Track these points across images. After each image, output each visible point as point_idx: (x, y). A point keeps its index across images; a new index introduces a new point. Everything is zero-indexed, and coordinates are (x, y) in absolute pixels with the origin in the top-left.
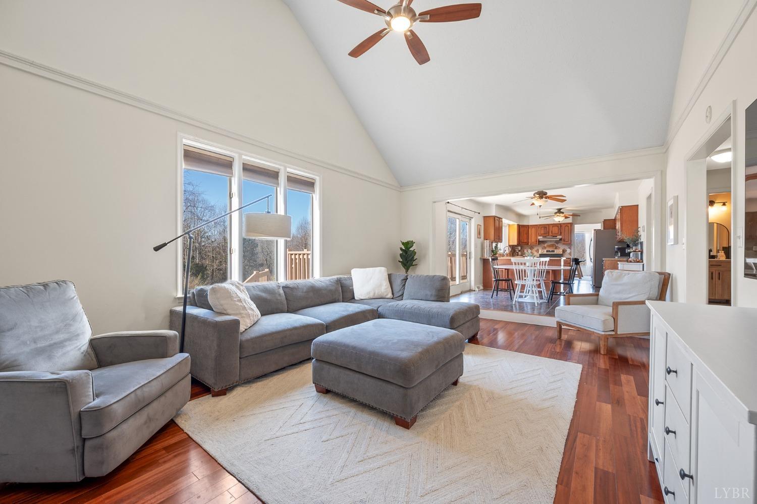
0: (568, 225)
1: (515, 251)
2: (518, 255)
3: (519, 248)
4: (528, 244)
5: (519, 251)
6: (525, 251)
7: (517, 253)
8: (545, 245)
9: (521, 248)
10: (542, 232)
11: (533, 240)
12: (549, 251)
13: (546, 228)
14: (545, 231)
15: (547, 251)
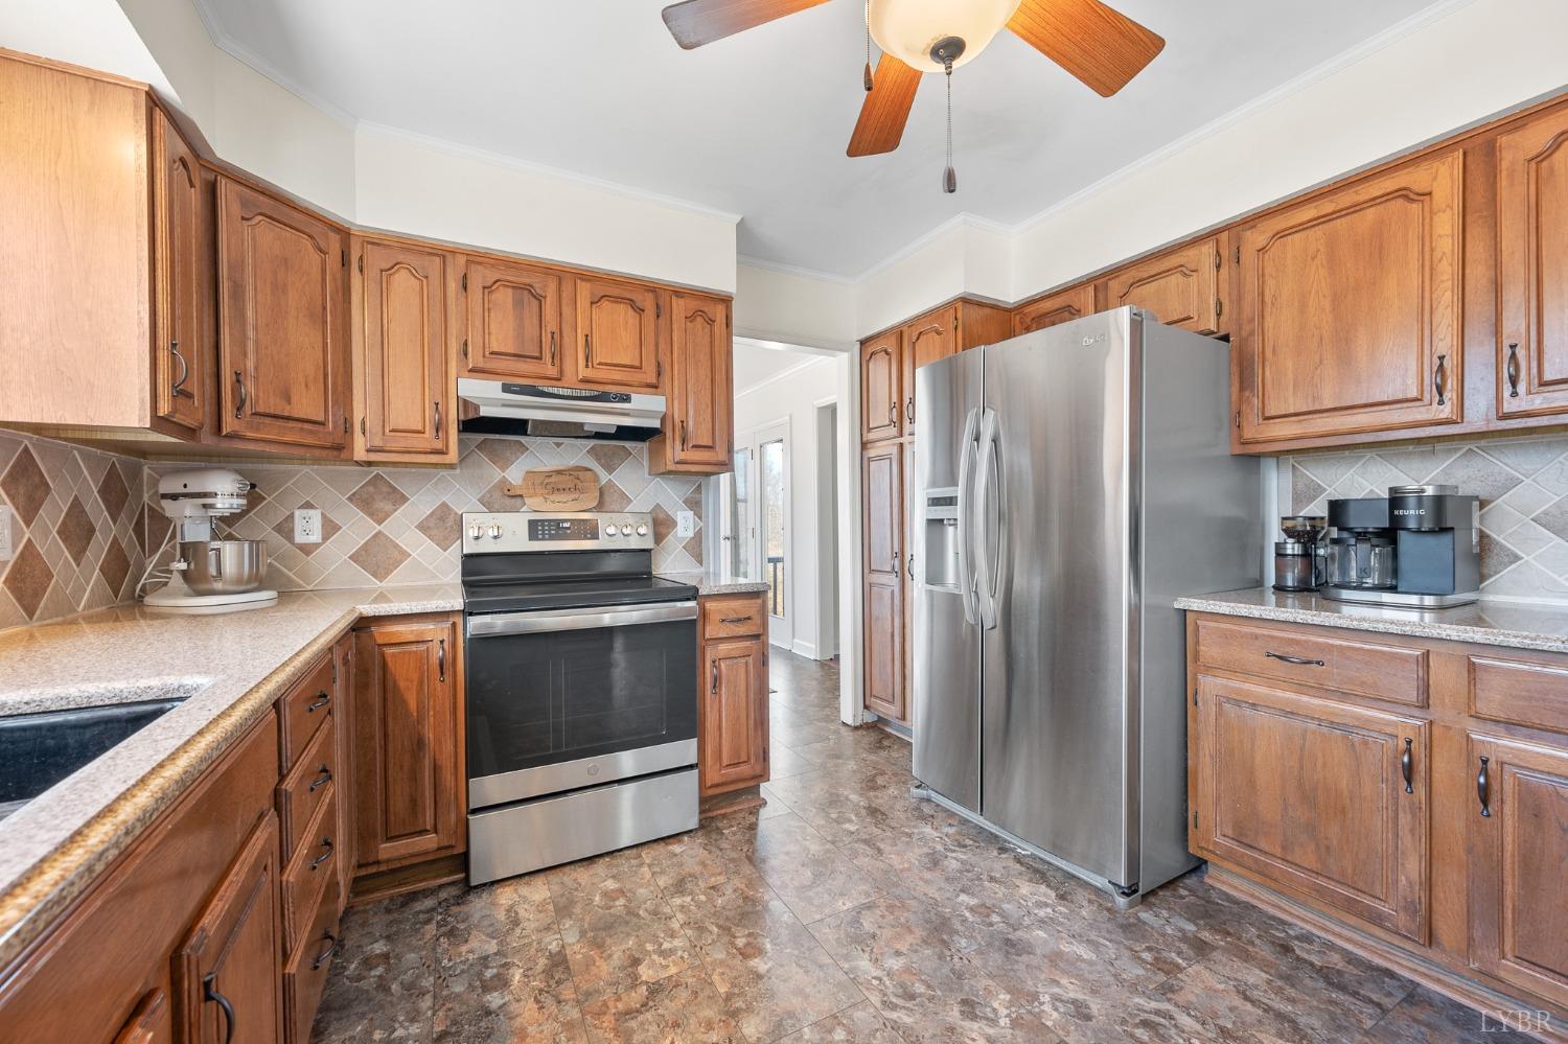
0: (708, 308)
1: (152, 527)
2: (197, 581)
3: (225, 491)
4: (339, 449)
5: (226, 526)
6: (307, 527)
7: (189, 551)
8: (515, 474)
9: (253, 496)
10: (502, 337)
11: (408, 409)
12: (556, 529)
13: (540, 299)
14: (531, 330)
15: (535, 529)
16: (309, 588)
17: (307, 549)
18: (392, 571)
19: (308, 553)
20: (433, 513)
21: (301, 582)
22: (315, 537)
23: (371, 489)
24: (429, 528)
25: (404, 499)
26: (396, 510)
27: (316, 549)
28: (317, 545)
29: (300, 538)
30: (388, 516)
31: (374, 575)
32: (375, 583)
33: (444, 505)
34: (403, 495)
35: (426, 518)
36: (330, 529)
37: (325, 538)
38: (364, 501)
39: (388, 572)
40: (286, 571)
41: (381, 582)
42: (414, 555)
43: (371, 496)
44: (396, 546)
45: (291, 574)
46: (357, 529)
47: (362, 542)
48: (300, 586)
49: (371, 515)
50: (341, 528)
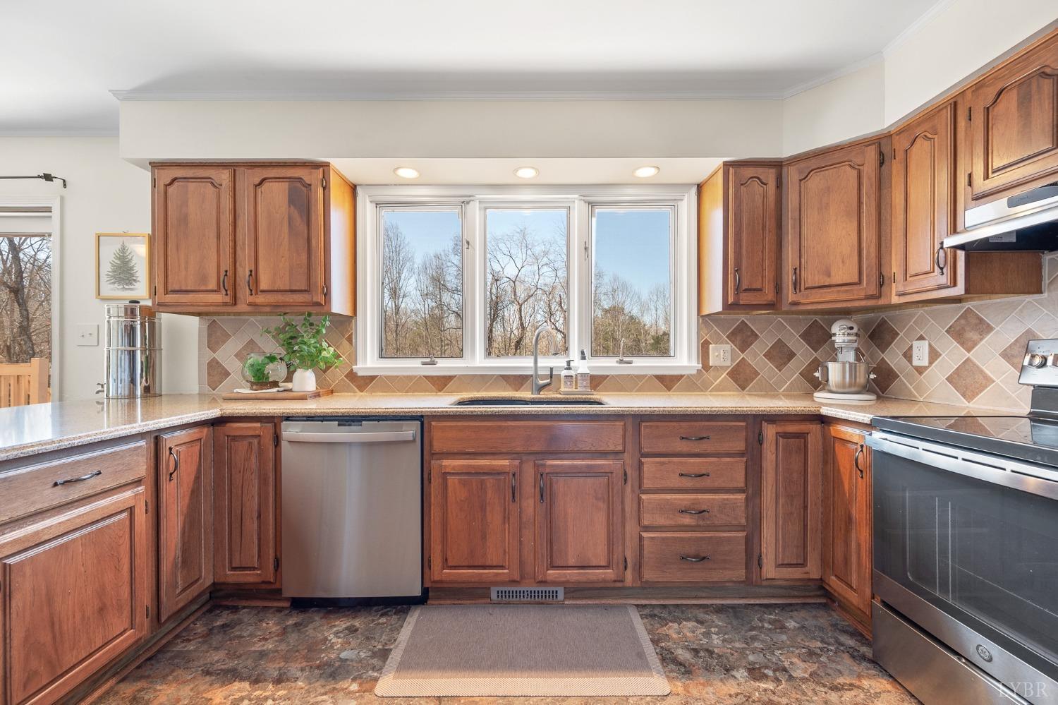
6: (920, 354)
16: (921, 399)
17: (920, 370)
18: (977, 394)
19: (921, 373)
20: (1016, 341)
21: (916, 394)
22: (925, 362)
23: (963, 322)
24: (1013, 356)
25: (989, 329)
26: (981, 339)
27: (926, 370)
28: (926, 368)
29: (916, 362)
30: (975, 344)
31: (964, 395)
32: (963, 402)
33: (1029, 332)
34: (989, 325)
35: (1010, 346)
36: (934, 355)
37: (931, 363)
38: (957, 333)
39: (974, 395)
40: (908, 384)
41: (969, 402)
42: (998, 381)
43: (963, 328)
44: (982, 372)
45: (911, 387)
46: (953, 355)
47: (956, 367)
48: (915, 397)
49: (962, 344)
50: (940, 355)
